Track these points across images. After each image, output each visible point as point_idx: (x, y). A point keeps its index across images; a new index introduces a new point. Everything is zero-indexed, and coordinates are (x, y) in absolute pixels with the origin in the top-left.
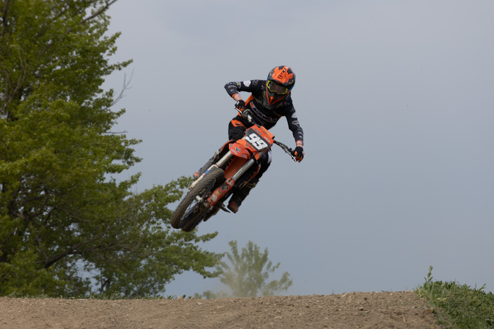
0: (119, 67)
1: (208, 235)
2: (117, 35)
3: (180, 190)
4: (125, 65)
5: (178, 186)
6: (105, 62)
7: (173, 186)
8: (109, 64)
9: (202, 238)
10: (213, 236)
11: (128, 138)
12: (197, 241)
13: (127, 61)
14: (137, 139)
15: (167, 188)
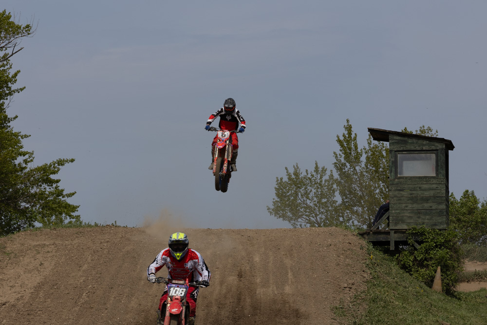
0: (18, 91)
1: (70, 194)
2: (19, 72)
3: (58, 166)
4: (22, 90)
5: (56, 165)
6: (10, 88)
7: (54, 164)
8: (12, 89)
9: (66, 195)
10: (73, 194)
11: (23, 134)
12: (63, 197)
13: (22, 88)
14: (28, 135)
15: (50, 166)
